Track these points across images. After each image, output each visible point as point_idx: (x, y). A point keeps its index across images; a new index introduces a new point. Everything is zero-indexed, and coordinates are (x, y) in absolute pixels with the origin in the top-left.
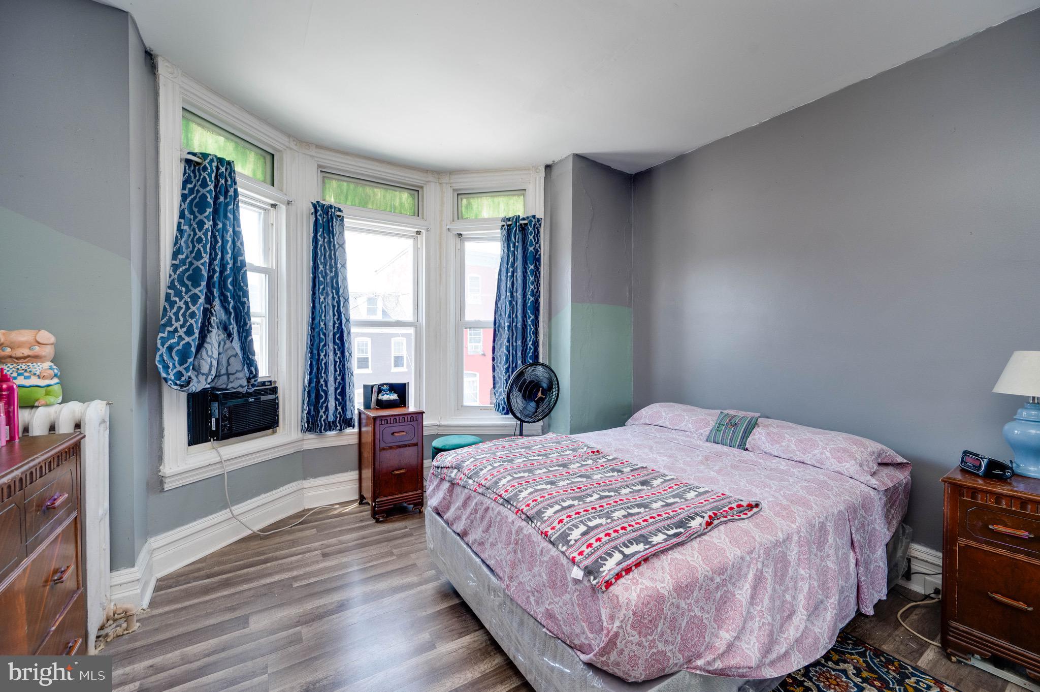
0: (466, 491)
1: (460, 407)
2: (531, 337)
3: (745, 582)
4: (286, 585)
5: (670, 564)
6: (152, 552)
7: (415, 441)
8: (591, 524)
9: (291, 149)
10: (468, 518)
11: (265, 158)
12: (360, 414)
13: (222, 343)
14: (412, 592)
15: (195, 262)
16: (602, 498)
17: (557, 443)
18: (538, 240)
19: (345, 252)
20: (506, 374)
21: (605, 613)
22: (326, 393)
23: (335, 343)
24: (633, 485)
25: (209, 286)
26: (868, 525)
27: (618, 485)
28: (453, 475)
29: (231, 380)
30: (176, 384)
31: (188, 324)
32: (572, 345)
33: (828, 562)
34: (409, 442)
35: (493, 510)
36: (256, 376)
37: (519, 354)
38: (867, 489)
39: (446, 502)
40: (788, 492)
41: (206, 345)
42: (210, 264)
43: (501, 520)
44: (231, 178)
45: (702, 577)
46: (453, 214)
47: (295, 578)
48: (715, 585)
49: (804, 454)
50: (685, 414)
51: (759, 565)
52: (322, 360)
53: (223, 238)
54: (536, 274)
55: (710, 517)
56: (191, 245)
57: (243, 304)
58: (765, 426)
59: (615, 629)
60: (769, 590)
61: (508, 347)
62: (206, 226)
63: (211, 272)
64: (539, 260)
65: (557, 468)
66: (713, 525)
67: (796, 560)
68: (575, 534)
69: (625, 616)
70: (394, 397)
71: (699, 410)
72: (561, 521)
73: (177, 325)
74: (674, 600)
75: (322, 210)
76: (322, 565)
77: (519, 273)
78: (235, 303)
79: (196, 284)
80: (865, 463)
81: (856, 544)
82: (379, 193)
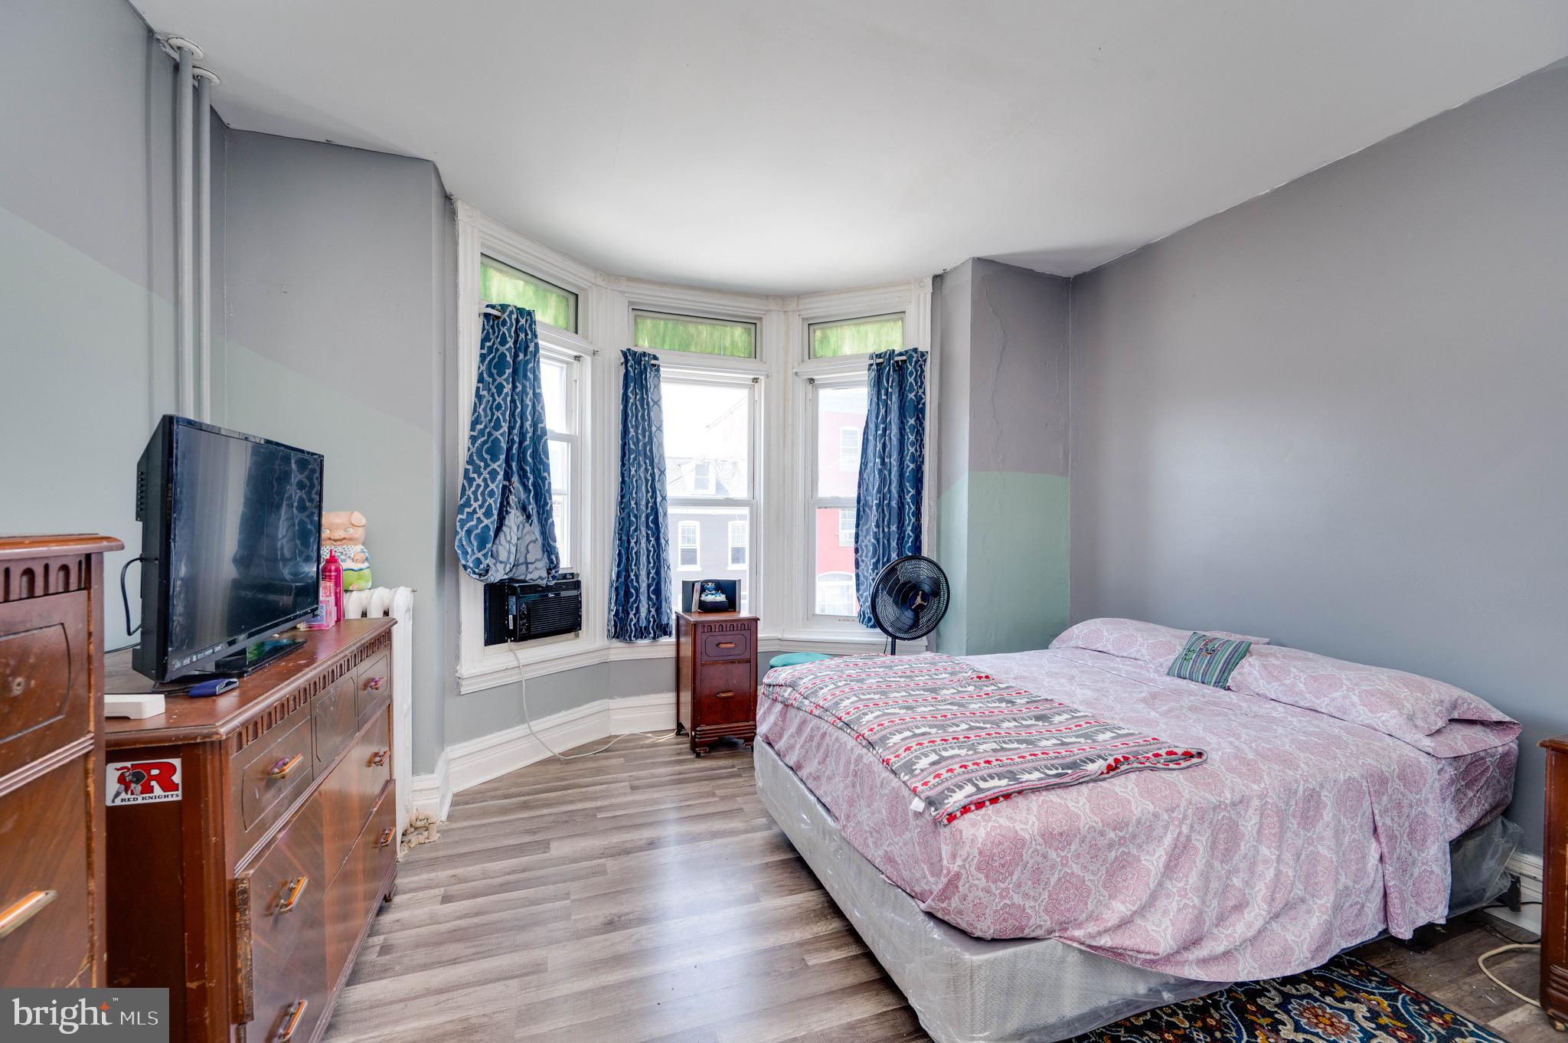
0: (801, 713)
1: (811, 616)
2: (910, 520)
3: (1159, 846)
4: (590, 815)
5: (1040, 806)
6: (449, 762)
7: (746, 656)
8: (945, 754)
9: (597, 285)
10: (802, 747)
11: (567, 300)
12: (678, 618)
13: (521, 526)
14: (736, 839)
15: (493, 432)
16: (971, 728)
17: (931, 664)
18: (922, 383)
19: (661, 411)
20: (873, 572)
21: (946, 850)
22: (637, 590)
23: (648, 527)
24: (1023, 719)
25: (508, 461)
26: (1411, 806)
27: (1001, 717)
28: (786, 695)
29: (530, 570)
30: (474, 573)
31: (487, 504)
32: (969, 531)
33: (1320, 847)
34: (740, 657)
35: (830, 736)
36: (556, 567)
37: (894, 544)
38: (1413, 754)
39: (778, 729)
40: (1265, 745)
41: (504, 528)
42: (510, 433)
43: (839, 747)
44: (531, 331)
45: (1086, 828)
46: (803, 351)
47: (599, 809)
48: (1106, 842)
49: (1318, 698)
50: (1139, 635)
51: (1185, 829)
52: (633, 548)
53: (522, 401)
54: (918, 430)
55: (1117, 761)
56: (489, 413)
57: (544, 479)
58: (1261, 655)
59: (956, 869)
60: (1200, 864)
61: (876, 534)
62: (505, 390)
63: (510, 442)
64: (922, 411)
65: (922, 692)
66: (1118, 771)
67: (1254, 832)
68: (923, 763)
69: (968, 853)
70: (721, 598)
71: (1163, 629)
72: (908, 749)
73: (475, 505)
74: (1038, 847)
75: (633, 360)
76: (629, 798)
77: (894, 430)
78: (535, 478)
79: (495, 459)
80: (1420, 715)
81: (1380, 830)
82: (704, 330)
